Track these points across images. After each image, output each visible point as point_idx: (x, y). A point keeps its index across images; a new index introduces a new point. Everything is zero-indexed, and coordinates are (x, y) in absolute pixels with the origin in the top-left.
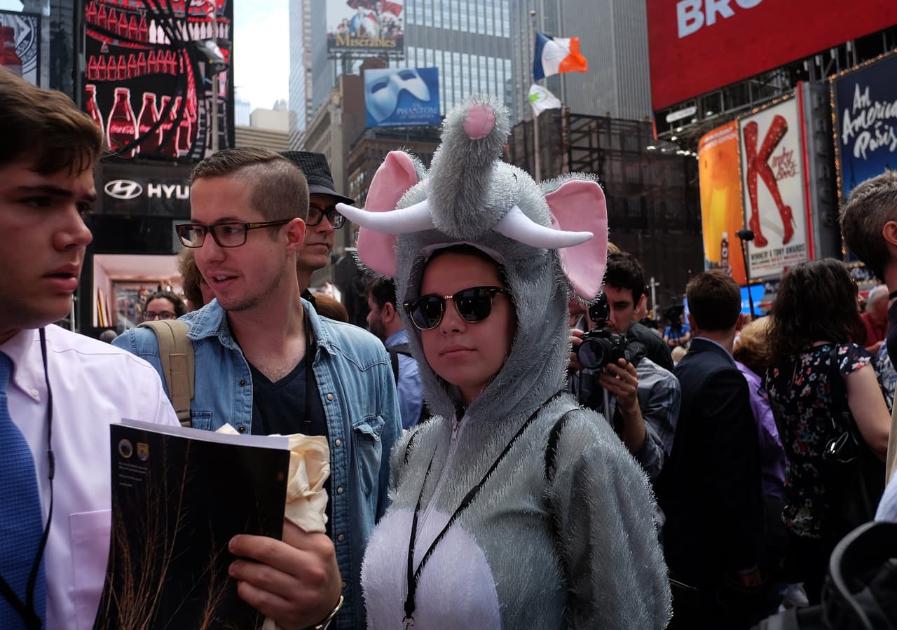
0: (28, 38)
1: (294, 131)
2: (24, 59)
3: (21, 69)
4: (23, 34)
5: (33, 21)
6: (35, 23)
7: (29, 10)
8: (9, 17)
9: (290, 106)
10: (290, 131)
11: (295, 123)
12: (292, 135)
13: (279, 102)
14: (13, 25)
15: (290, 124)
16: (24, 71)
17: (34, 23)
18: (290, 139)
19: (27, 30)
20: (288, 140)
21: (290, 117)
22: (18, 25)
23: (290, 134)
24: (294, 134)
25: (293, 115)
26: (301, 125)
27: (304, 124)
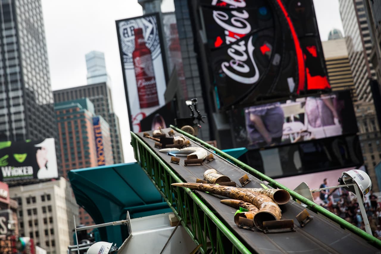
0: (152, 33)
1: (353, 53)
2: (152, 49)
3: (151, 57)
4: (149, 31)
5: (153, 19)
6: (155, 20)
7: (149, 12)
8: (138, 20)
9: (345, 32)
10: (349, 54)
11: (352, 47)
12: (352, 57)
13: (332, 33)
14: (141, 26)
15: (348, 48)
16: (153, 57)
17: (153, 20)
18: (350, 61)
19: (150, 27)
20: (348, 63)
21: (347, 42)
22: (144, 25)
23: (350, 57)
24: (353, 55)
25: (349, 40)
26: (358, 46)
27: (361, 45)
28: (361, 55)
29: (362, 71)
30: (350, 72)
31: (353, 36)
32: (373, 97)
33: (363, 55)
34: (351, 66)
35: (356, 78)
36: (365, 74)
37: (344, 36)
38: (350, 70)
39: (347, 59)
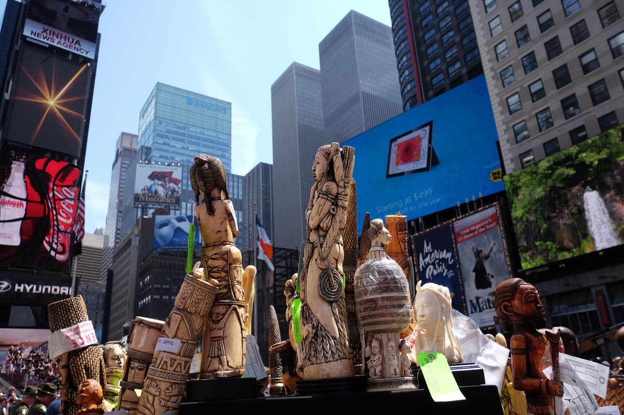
1: (107, 247)
9: (106, 232)
10: (104, 247)
11: (108, 243)
15: (104, 243)
20: (102, 253)
21: (105, 238)
23: (104, 249)
24: (106, 249)
25: (107, 238)
26: (111, 244)
27: (113, 244)
28: (111, 250)
29: (109, 261)
30: (101, 259)
31: (110, 236)
32: (107, 280)
33: (113, 251)
34: (102, 256)
35: (103, 265)
36: (110, 263)
37: (104, 234)
38: (101, 258)
39: (102, 250)
